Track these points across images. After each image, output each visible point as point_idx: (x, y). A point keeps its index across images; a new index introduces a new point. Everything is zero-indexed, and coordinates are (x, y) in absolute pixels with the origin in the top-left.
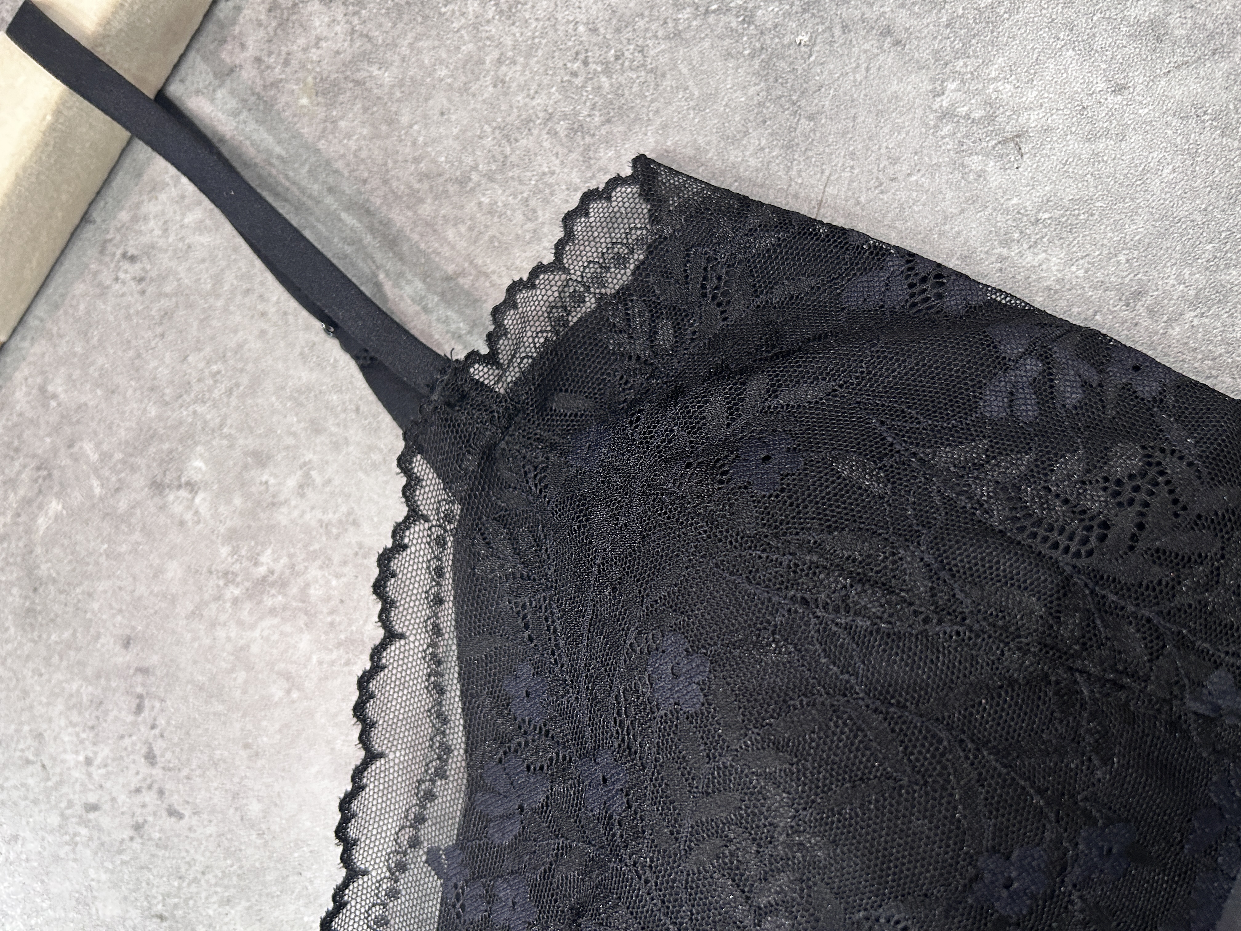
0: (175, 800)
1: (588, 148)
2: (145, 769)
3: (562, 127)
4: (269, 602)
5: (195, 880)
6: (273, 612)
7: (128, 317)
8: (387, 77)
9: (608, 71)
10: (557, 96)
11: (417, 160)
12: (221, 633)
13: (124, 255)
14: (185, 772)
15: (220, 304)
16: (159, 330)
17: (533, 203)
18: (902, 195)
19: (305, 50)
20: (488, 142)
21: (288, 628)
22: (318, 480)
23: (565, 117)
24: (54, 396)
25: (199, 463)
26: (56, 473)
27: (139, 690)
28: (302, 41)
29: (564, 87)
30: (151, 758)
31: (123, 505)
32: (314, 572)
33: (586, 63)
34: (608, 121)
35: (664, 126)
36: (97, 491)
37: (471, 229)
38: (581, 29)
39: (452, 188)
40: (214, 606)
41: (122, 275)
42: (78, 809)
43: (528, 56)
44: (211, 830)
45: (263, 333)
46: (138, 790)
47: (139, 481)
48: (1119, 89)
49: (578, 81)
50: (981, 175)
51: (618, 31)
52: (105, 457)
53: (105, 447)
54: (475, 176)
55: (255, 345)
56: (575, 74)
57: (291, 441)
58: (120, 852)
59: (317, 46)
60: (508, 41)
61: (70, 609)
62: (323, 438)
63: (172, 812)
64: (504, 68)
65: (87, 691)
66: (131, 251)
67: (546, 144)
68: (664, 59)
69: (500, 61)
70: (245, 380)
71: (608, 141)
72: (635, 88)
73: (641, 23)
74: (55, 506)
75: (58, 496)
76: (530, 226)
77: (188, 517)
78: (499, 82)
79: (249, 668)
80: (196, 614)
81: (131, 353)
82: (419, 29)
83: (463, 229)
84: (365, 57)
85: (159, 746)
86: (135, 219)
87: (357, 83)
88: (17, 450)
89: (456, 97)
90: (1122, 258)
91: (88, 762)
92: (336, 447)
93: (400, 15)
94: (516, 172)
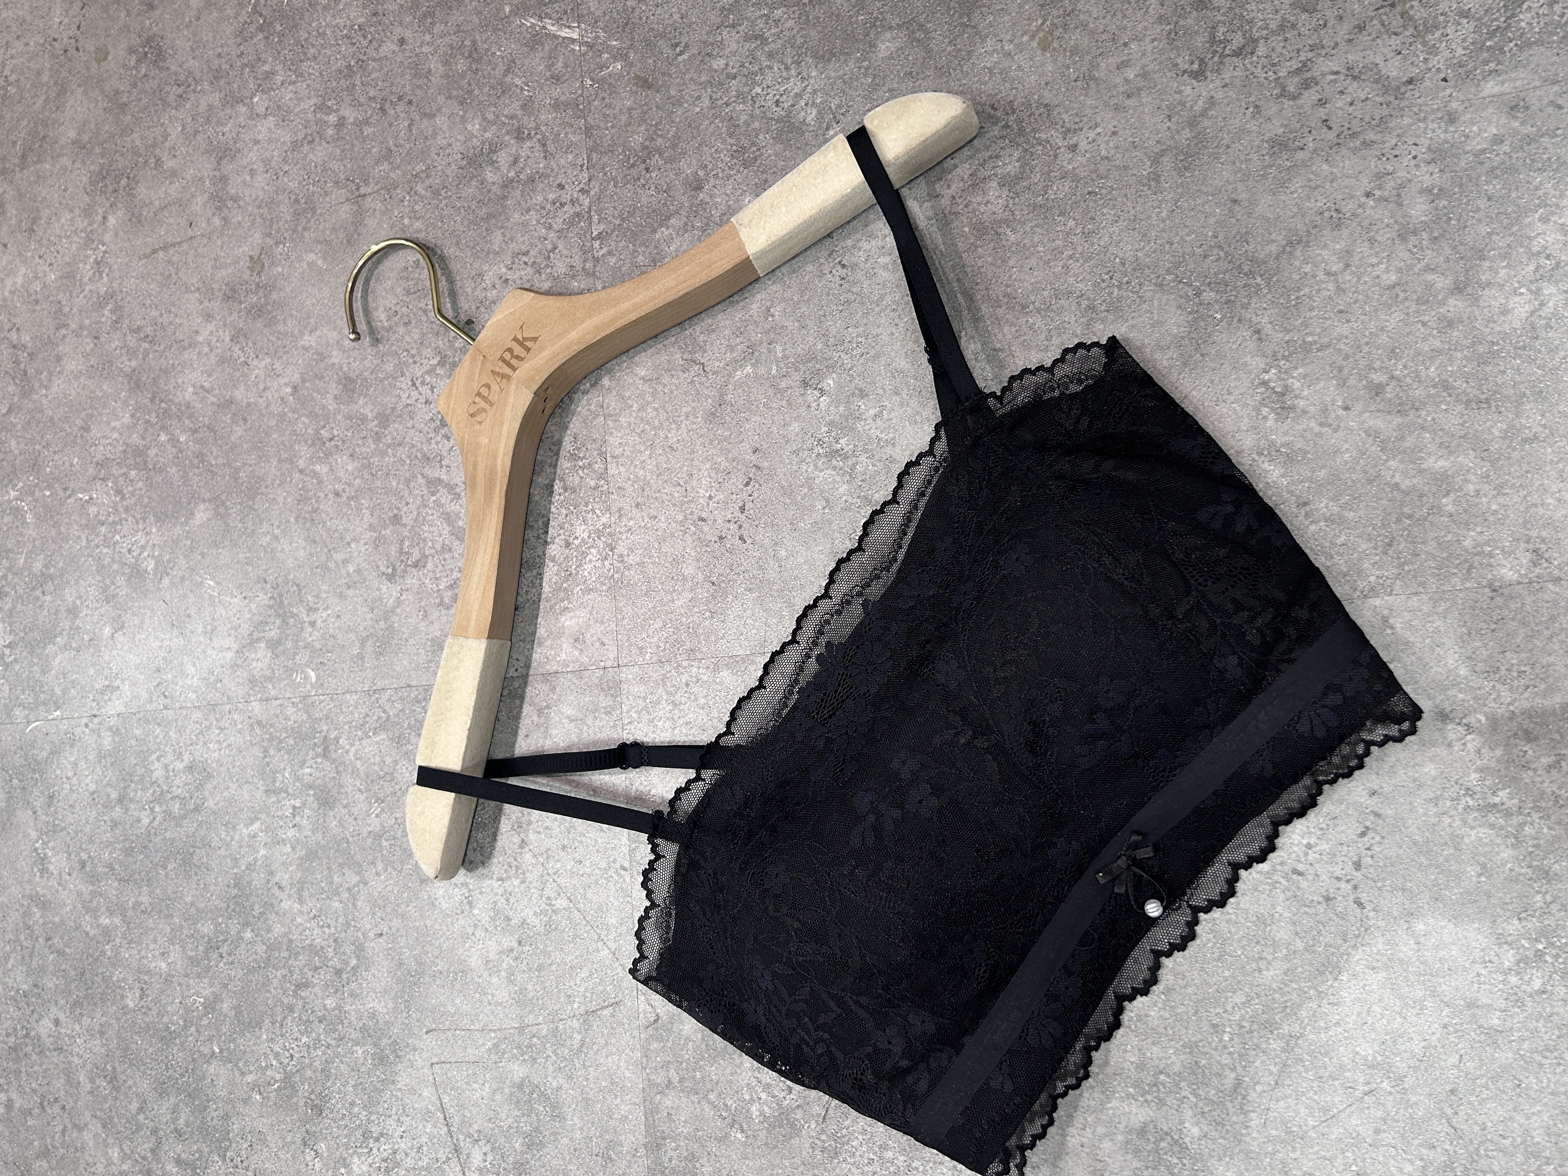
0: (745, 534)
1: (1092, 319)
2: (737, 514)
3: (1085, 303)
4: (834, 462)
5: (738, 574)
6: (834, 468)
7: (828, 294)
8: (1012, 238)
9: (1119, 288)
10: (1089, 287)
11: (1007, 286)
12: (804, 467)
13: (840, 262)
14: (756, 523)
15: (877, 309)
16: (840, 308)
17: (1052, 333)
18: (1225, 410)
19: (979, 204)
20: (1046, 293)
21: (838, 479)
22: (886, 417)
23: (1088, 299)
24: (772, 316)
25: (831, 382)
26: (756, 354)
27: (751, 475)
28: (979, 199)
29: (1095, 285)
30: (742, 509)
31: (783, 385)
32: (863, 458)
33: (1111, 278)
34: (1108, 311)
35: (1133, 326)
36: (774, 372)
37: (1017, 331)
38: (1118, 260)
39: (1018, 308)
40: (806, 453)
41: (834, 271)
42: (695, 517)
43: (1086, 261)
44: (758, 554)
45: (893, 334)
46: (729, 521)
47: (797, 377)
48: (1346, 408)
49: (1103, 285)
50: (1265, 418)
51: (1134, 270)
52: (785, 357)
53: (787, 352)
54: (1031, 307)
55: (885, 338)
56: (1103, 281)
57: (881, 392)
58: (707, 546)
59: (986, 205)
60: (1080, 249)
61: (734, 422)
62: (898, 398)
63: (741, 538)
64: (1071, 261)
65: (725, 464)
66: (844, 262)
67: (1073, 308)
68: (1149, 294)
69: (1071, 257)
70: (872, 353)
71: (1103, 321)
72: (1129, 301)
73: (1147, 271)
74: (749, 369)
75: (752, 365)
76: (1046, 343)
77: (814, 405)
78: (1066, 267)
79: (811, 489)
80: (796, 452)
81: (821, 313)
82: (1040, 221)
83: (1013, 330)
84: (1007, 222)
85: (749, 505)
86: (854, 247)
87: (997, 233)
88: (741, 333)
89: (1041, 264)
90: (1307, 485)
91: (710, 498)
92: (902, 404)
93: (1034, 210)
94: (1052, 314)
